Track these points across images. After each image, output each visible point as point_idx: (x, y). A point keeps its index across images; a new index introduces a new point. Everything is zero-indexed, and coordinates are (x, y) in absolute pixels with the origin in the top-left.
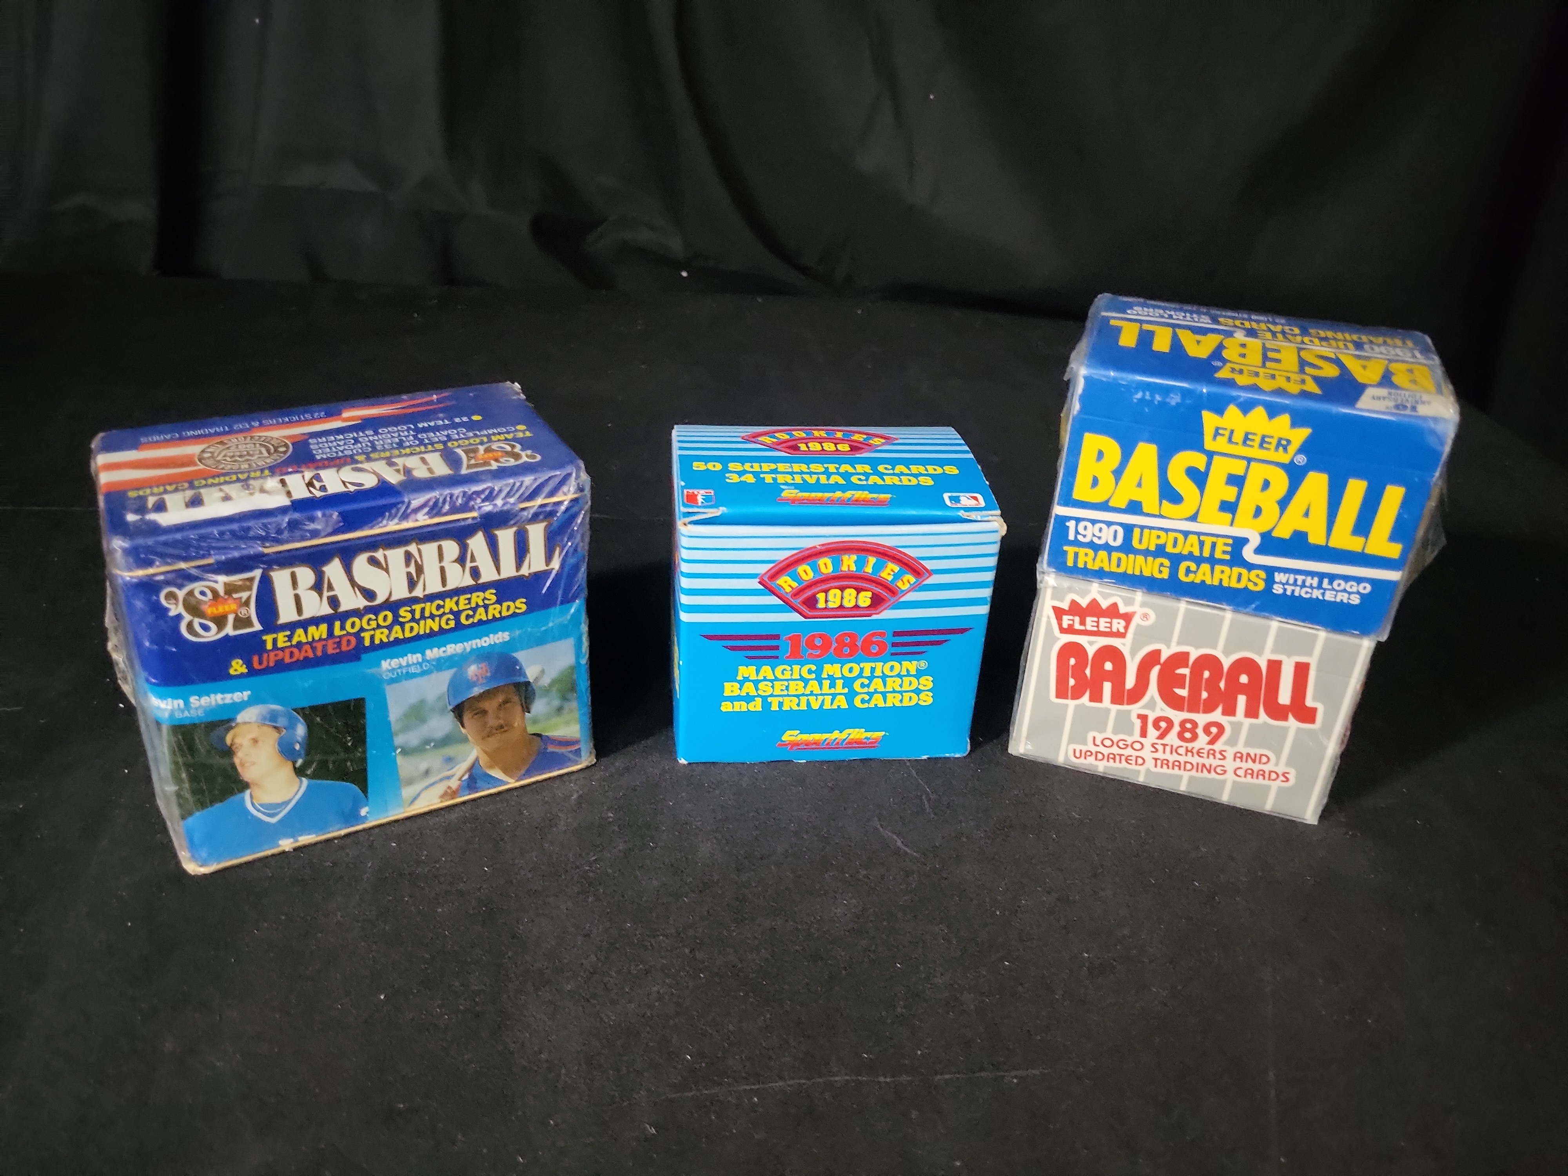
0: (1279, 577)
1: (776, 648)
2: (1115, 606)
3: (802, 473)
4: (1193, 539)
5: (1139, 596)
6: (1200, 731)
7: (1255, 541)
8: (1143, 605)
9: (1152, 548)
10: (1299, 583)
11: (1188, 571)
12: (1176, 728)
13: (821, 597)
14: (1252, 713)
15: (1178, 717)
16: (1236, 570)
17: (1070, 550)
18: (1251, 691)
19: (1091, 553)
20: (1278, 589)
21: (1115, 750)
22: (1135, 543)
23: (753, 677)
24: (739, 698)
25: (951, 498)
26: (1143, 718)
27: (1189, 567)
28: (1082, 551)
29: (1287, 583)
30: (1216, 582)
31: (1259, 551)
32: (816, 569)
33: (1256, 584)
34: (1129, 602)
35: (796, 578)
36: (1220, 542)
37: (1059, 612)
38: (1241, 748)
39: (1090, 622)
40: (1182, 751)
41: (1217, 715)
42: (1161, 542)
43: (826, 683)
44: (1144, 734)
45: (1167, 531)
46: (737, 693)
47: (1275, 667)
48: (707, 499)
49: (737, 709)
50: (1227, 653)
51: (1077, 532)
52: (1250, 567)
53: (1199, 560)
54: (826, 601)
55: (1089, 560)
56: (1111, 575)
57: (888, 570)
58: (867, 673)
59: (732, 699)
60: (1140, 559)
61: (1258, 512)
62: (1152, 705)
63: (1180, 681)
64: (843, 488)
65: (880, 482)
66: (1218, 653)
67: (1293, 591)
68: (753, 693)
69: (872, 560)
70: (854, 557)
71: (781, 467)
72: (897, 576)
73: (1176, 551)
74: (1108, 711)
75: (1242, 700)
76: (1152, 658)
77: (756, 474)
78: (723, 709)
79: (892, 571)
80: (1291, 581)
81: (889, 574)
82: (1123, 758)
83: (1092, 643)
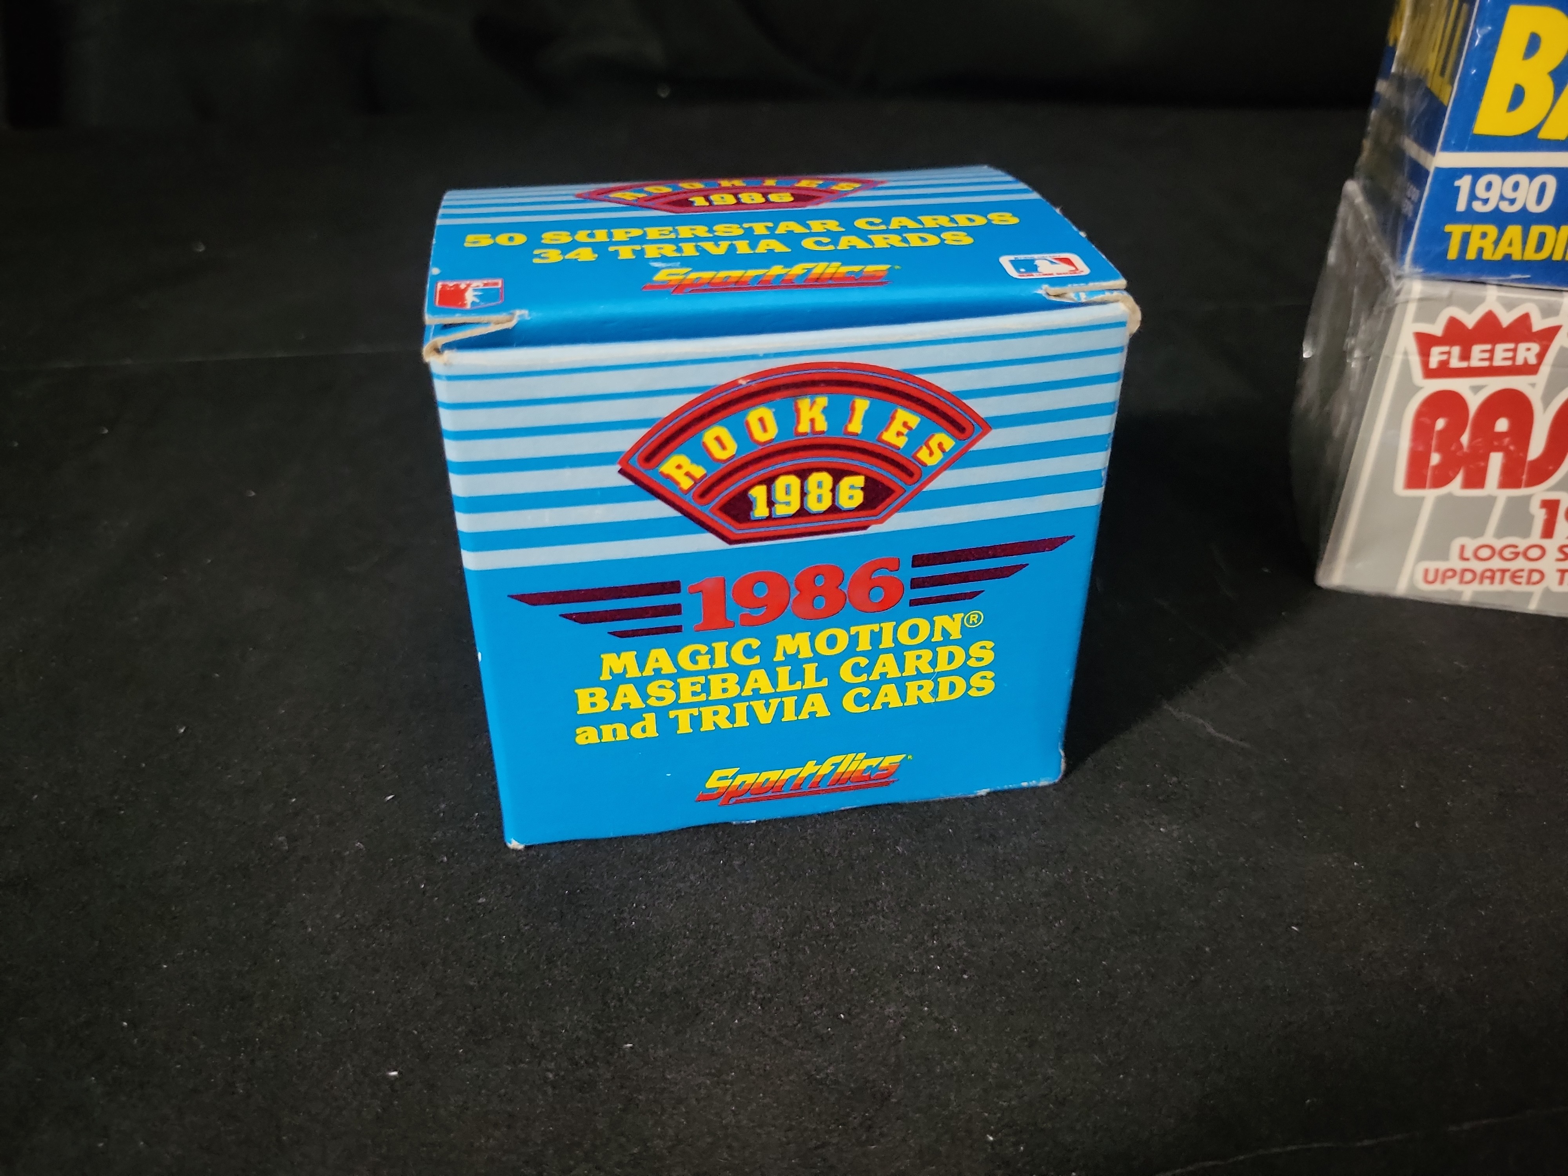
1: (676, 610)
3: (696, 239)
13: (759, 493)
23: (633, 672)
24: (609, 717)
25: (1016, 264)
32: (743, 433)
35: (703, 455)
43: (783, 673)
46: (603, 706)
48: (485, 295)
49: (608, 737)
54: (771, 503)
57: (897, 426)
58: (864, 644)
59: (596, 720)
64: (787, 260)
65: (861, 244)
68: (637, 703)
69: (862, 405)
70: (822, 401)
71: (653, 233)
72: (919, 438)
77: (597, 247)
78: (580, 740)
79: (905, 424)
81: (899, 434)
82: (1508, 575)
83: (1476, 389)
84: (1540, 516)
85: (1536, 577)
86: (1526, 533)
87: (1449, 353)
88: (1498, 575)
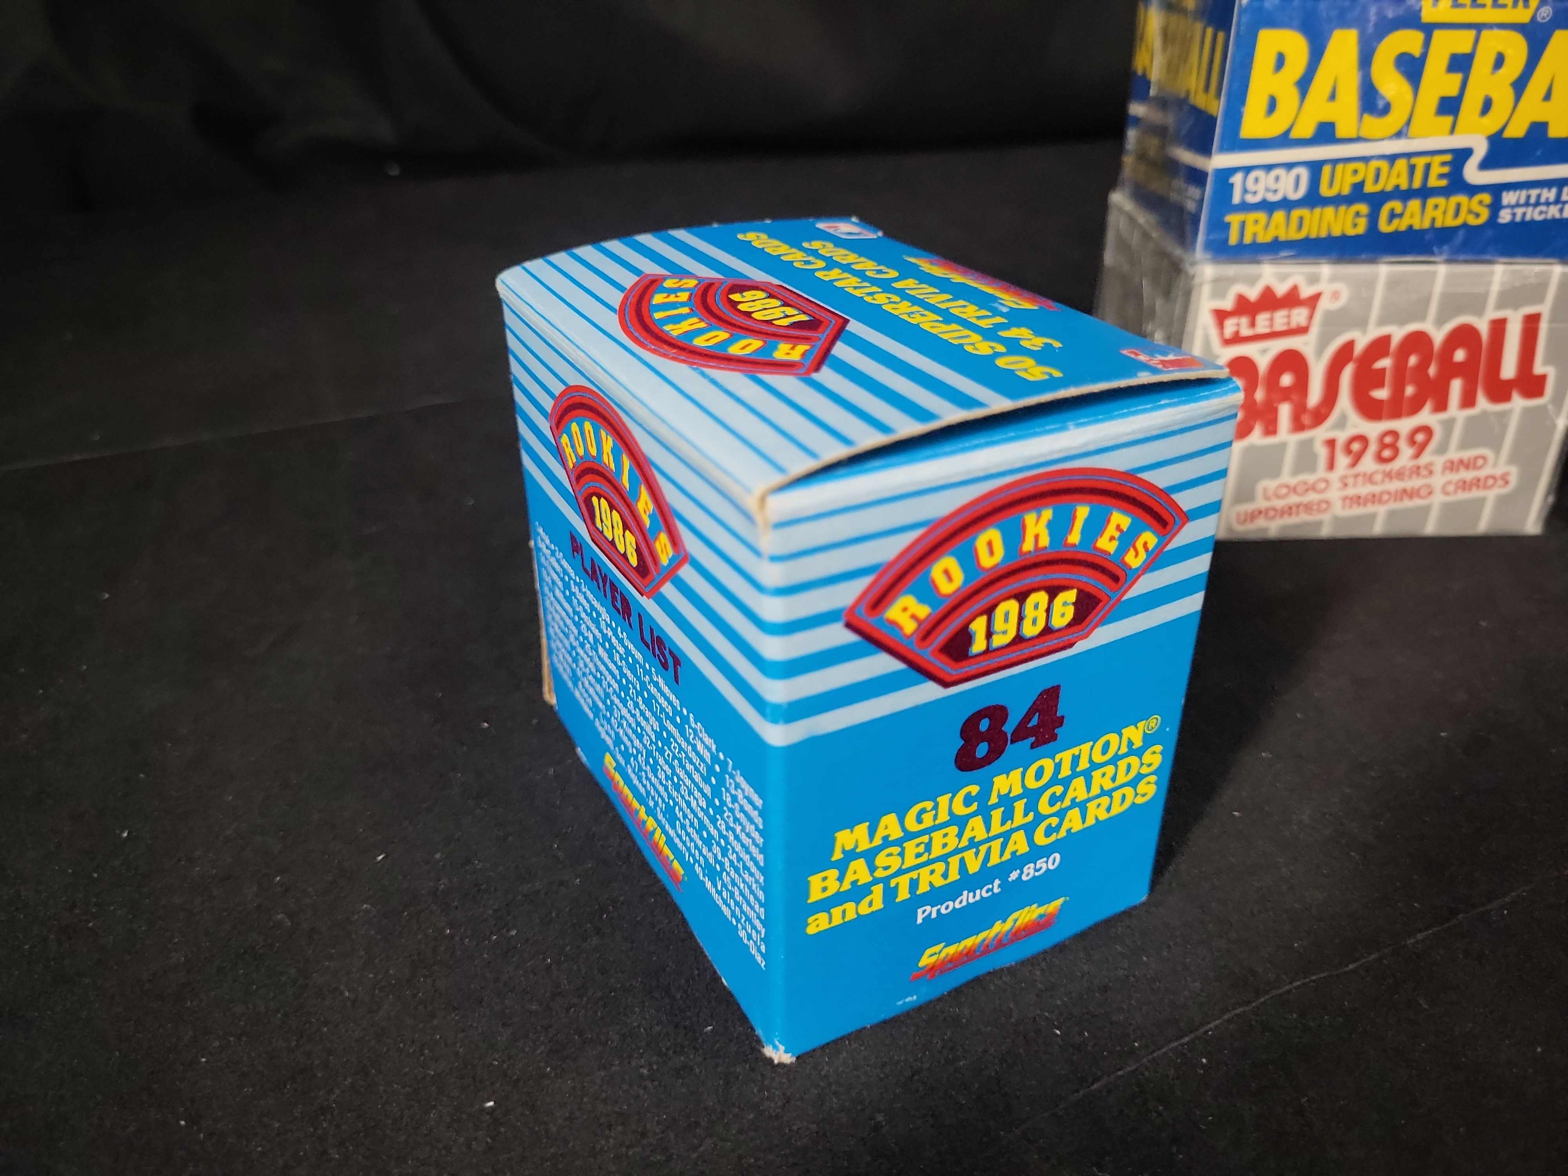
0: (1509, 198)
2: (1295, 289)
4: (1401, 165)
5: (1326, 270)
6: (1402, 444)
7: (1481, 150)
8: (1334, 279)
9: (1346, 191)
10: (1533, 200)
11: (1393, 216)
12: (1373, 447)
14: (1468, 401)
15: (1373, 429)
16: (1454, 200)
17: (1234, 219)
18: (1467, 371)
19: (1262, 216)
20: (1505, 217)
21: (1294, 499)
22: (1325, 191)
26: (1331, 443)
27: (1393, 210)
28: (1251, 217)
29: (1518, 205)
30: (1426, 225)
31: (1486, 164)
33: (1477, 215)
34: (1314, 279)
36: (1437, 159)
37: (1221, 316)
38: (1454, 454)
39: (1263, 322)
40: (1378, 477)
41: (1426, 416)
42: (1358, 179)
44: (1331, 466)
45: (1365, 159)
47: (1499, 327)
50: (1440, 322)
51: (1245, 191)
52: (1473, 190)
53: (1405, 195)
55: (1259, 228)
56: (1290, 244)
60: (1329, 211)
61: (1487, 106)
62: (1342, 423)
63: (1378, 380)
66: (1427, 326)
67: (1524, 214)
73: (1377, 188)
74: (1283, 446)
75: (1456, 386)
76: (1345, 354)
80: (1522, 201)
82: (1301, 508)
83: (1264, 351)
84: (1322, 452)
85: (1324, 506)
86: (1312, 469)
87: (1238, 325)
88: (1294, 509)
